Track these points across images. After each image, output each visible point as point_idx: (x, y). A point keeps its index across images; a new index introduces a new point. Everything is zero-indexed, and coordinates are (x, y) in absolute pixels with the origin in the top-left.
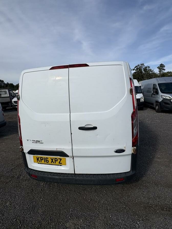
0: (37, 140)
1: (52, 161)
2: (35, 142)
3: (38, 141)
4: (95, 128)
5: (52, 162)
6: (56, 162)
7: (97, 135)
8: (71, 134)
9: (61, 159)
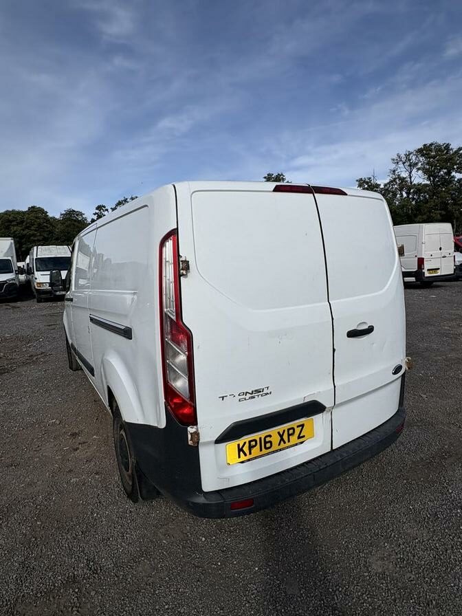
0: (254, 390)
1: (282, 439)
2: (249, 395)
3: (258, 391)
4: (370, 330)
5: (282, 442)
6: (290, 437)
7: (373, 344)
8: (334, 350)
9: (302, 426)
